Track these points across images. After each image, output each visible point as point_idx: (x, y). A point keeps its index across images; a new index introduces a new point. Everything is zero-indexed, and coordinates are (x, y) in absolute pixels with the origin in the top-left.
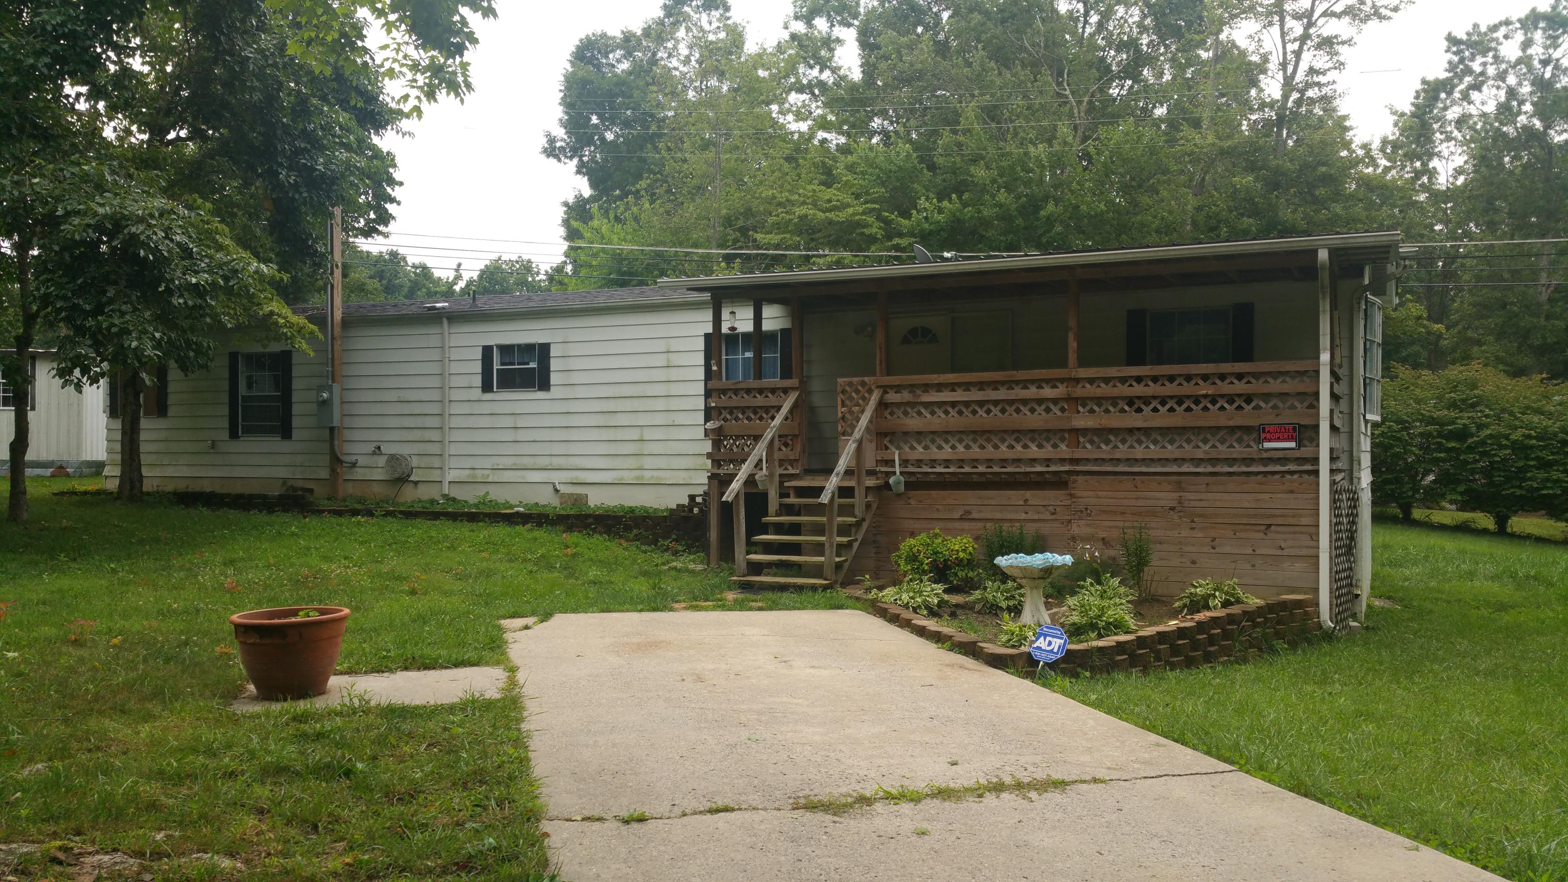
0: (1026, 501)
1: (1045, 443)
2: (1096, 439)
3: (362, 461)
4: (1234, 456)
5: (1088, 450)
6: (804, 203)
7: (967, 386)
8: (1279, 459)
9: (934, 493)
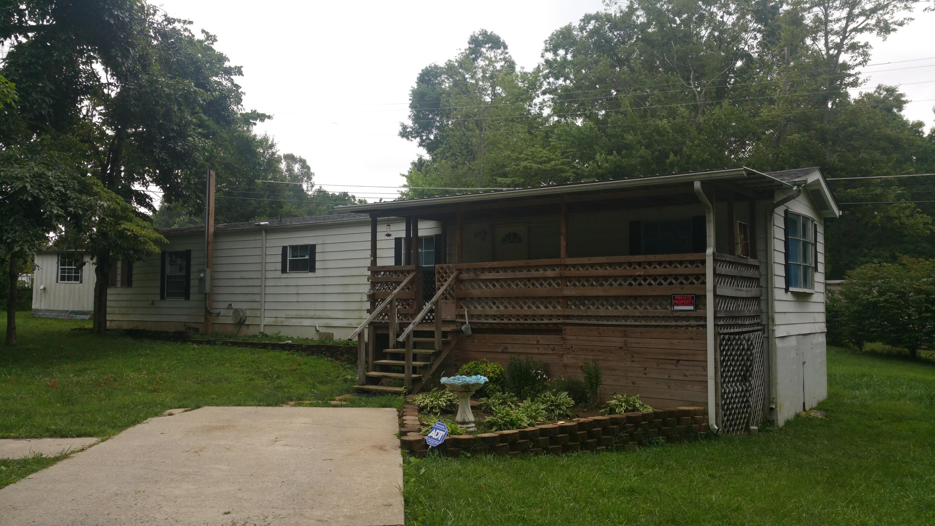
0: (538, 341)
1: (548, 305)
2: (577, 303)
3: (223, 312)
4: (657, 315)
5: (573, 310)
6: (526, 159)
7: (505, 269)
8: (685, 317)
9: (487, 336)
